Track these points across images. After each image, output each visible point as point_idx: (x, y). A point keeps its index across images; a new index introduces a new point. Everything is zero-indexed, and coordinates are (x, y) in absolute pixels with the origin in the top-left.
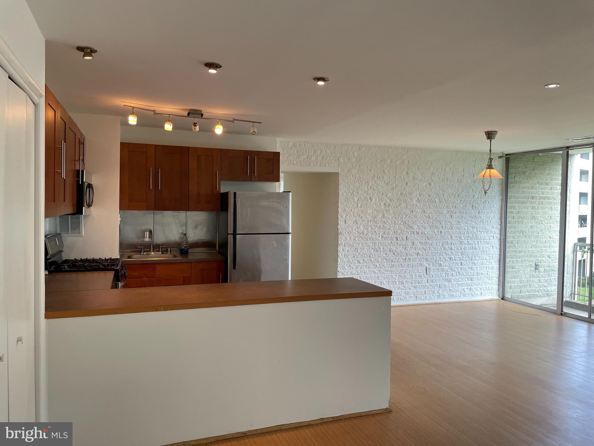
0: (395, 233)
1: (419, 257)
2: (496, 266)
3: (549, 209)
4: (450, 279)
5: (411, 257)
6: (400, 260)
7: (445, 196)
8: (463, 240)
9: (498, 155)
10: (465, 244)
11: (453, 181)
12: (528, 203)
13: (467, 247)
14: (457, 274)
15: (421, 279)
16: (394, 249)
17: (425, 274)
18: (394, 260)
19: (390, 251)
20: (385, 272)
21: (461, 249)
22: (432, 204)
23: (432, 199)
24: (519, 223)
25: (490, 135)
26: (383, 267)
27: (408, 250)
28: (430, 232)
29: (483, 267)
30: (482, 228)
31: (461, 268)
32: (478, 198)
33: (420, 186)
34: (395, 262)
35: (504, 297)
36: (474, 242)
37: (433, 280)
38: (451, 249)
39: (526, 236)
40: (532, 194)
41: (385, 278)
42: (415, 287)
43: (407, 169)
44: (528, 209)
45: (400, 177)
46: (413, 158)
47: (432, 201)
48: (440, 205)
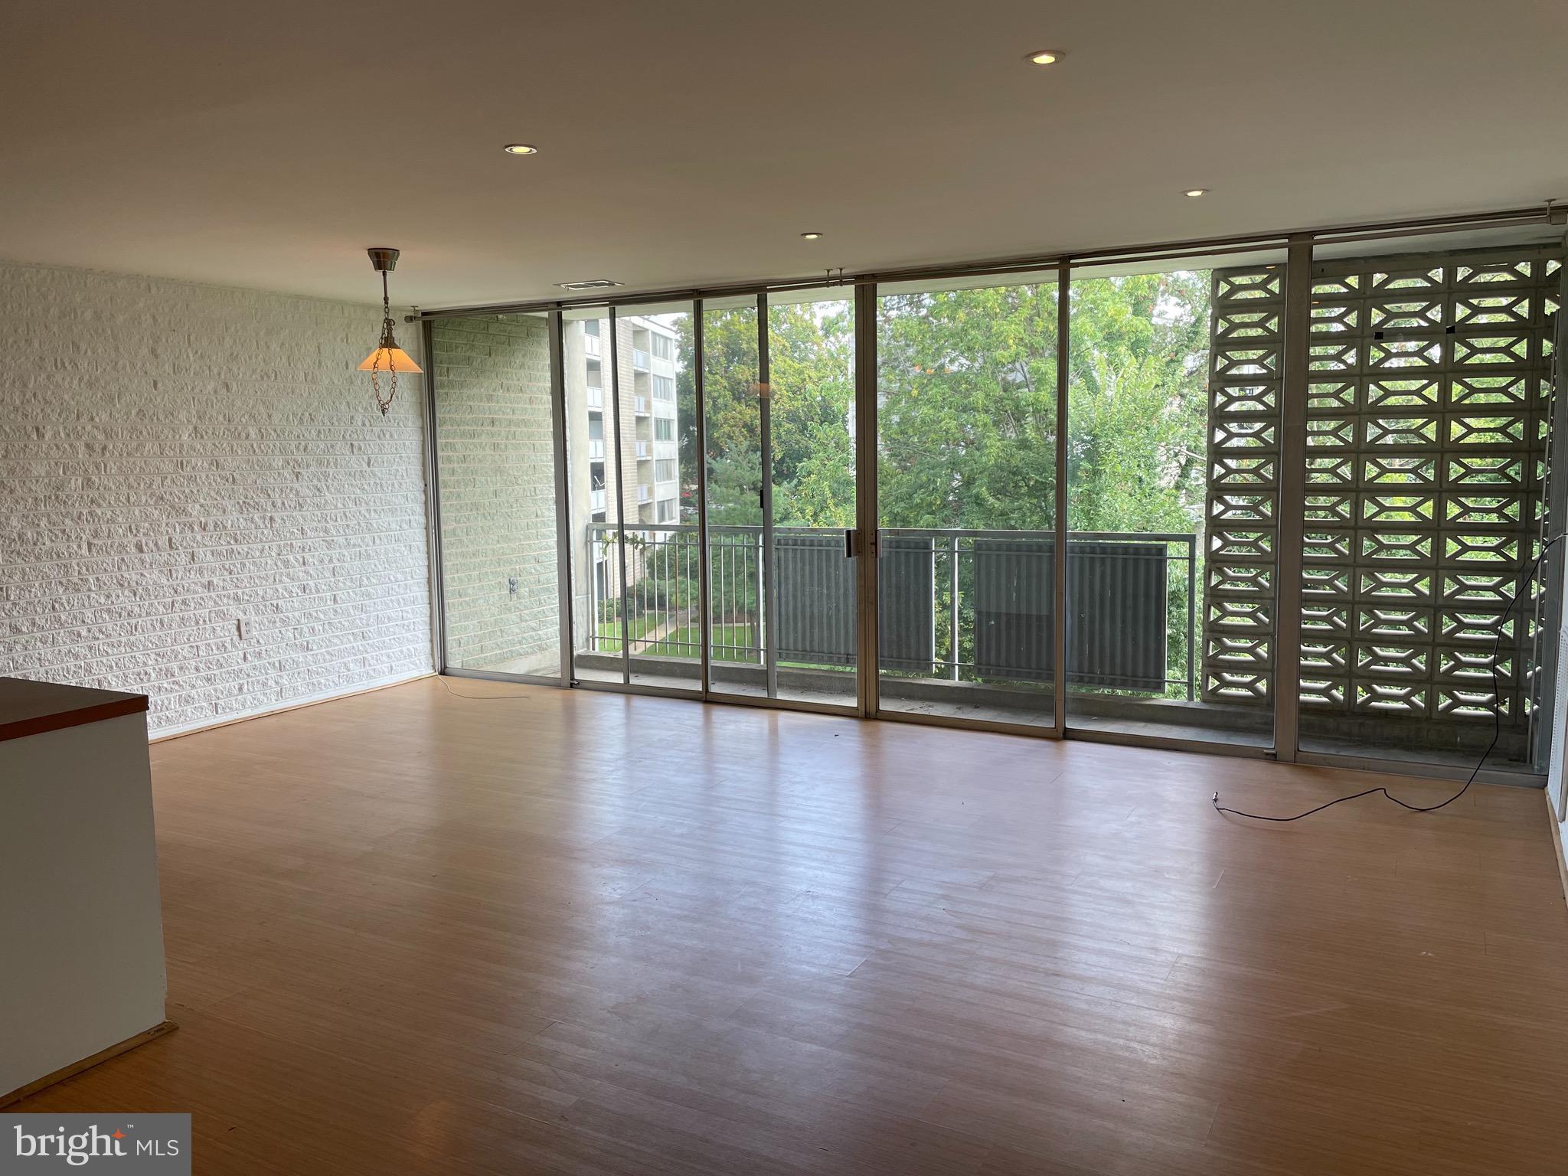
0: (131, 531)
1: (213, 594)
2: (422, 595)
3: (530, 449)
4: (308, 643)
5: (190, 597)
6: (156, 609)
7: (276, 419)
8: (333, 536)
9: (404, 314)
10: (340, 547)
11: (293, 377)
12: (484, 436)
13: (346, 554)
14: (326, 627)
15: (225, 655)
16: (134, 579)
17: (236, 638)
18: (137, 610)
19: (122, 585)
20: (110, 651)
21: (331, 561)
22: (239, 442)
23: (236, 429)
24: (466, 485)
25: (382, 259)
26: (101, 636)
27: (179, 577)
28: (241, 520)
29: (392, 601)
30: (381, 503)
31: (336, 611)
32: (364, 424)
33: (197, 390)
34: (140, 616)
35: (445, 667)
36: (363, 539)
37: (260, 654)
38: (304, 563)
39: (484, 514)
40: (490, 414)
41: (111, 667)
42: (208, 680)
43: (151, 342)
44: (484, 449)
45: (133, 366)
46: (167, 310)
47: (239, 434)
48: (262, 446)
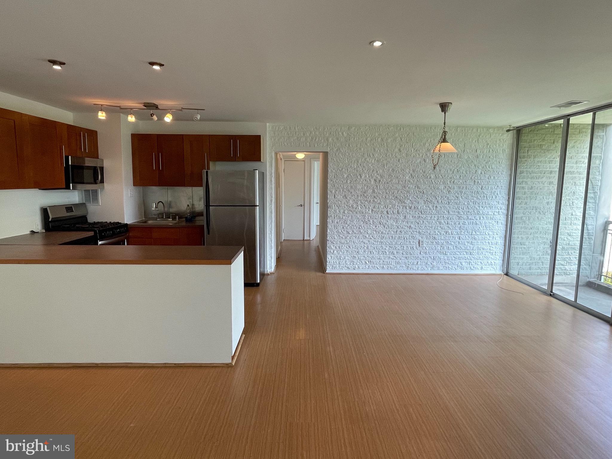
0: (385, 207)
1: (411, 231)
2: (501, 242)
3: (572, 184)
4: (446, 252)
5: (403, 230)
6: (391, 232)
7: (442, 172)
8: (461, 215)
10: (464, 219)
11: (452, 156)
12: (544, 178)
13: (466, 222)
14: (455, 247)
15: (413, 251)
16: (385, 222)
17: (418, 246)
18: (384, 232)
19: (380, 224)
20: (375, 243)
21: (459, 224)
22: (427, 180)
23: (426, 175)
24: (531, 199)
25: (444, 107)
26: (372, 238)
27: (400, 223)
28: (424, 206)
29: (485, 242)
30: (485, 204)
31: (459, 242)
32: (481, 173)
33: (413, 162)
34: (385, 234)
35: (508, 272)
36: (475, 217)
37: (426, 253)
38: (448, 224)
39: (539, 212)
40: (550, 168)
41: (374, 248)
42: (406, 258)
43: (399, 147)
44: (544, 184)
45: (392, 155)
46: (406, 136)
47: (427, 177)
48: (436, 181)
